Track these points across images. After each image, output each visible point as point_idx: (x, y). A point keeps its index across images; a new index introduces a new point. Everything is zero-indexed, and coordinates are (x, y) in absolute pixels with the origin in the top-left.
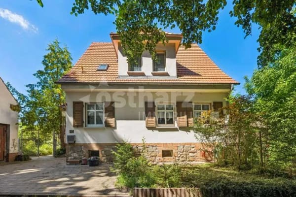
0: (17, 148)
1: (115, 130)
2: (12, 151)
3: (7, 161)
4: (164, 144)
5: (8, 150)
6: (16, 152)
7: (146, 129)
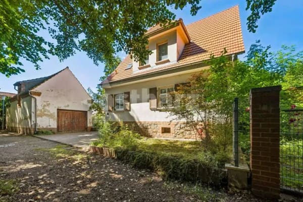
0: (91, 124)
1: (130, 112)
2: (89, 125)
3: (87, 131)
4: (163, 122)
5: (87, 125)
6: (91, 126)
7: (150, 110)
